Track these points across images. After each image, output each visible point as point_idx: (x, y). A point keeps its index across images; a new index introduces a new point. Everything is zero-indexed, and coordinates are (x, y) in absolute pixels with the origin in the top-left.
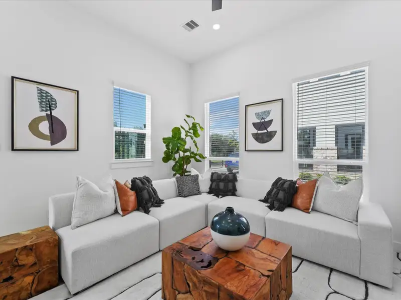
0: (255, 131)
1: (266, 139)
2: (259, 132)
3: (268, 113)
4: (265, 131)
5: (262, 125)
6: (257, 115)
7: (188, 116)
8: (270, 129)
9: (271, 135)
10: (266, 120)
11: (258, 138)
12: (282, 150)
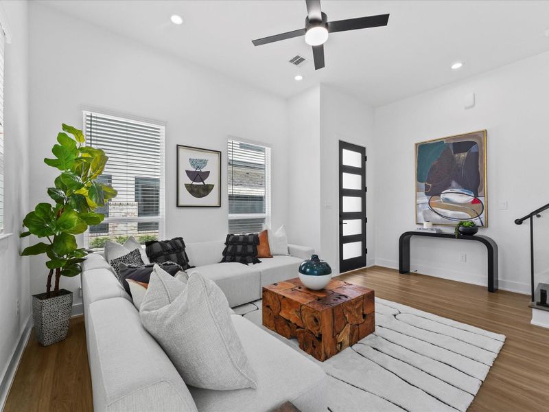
0: (190, 182)
1: (202, 193)
2: (194, 183)
3: (204, 163)
4: (202, 183)
5: (198, 176)
6: (192, 162)
8: (207, 182)
9: (207, 189)
10: (203, 170)
11: (193, 190)
12: (220, 206)
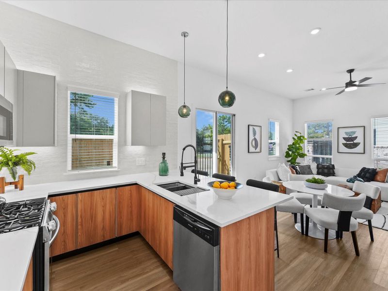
0: (345, 142)
1: (352, 146)
2: (348, 142)
3: (354, 133)
4: (352, 142)
5: (350, 139)
6: (346, 133)
7: (296, 132)
8: (355, 142)
9: (356, 145)
10: (353, 136)
12: (364, 153)
